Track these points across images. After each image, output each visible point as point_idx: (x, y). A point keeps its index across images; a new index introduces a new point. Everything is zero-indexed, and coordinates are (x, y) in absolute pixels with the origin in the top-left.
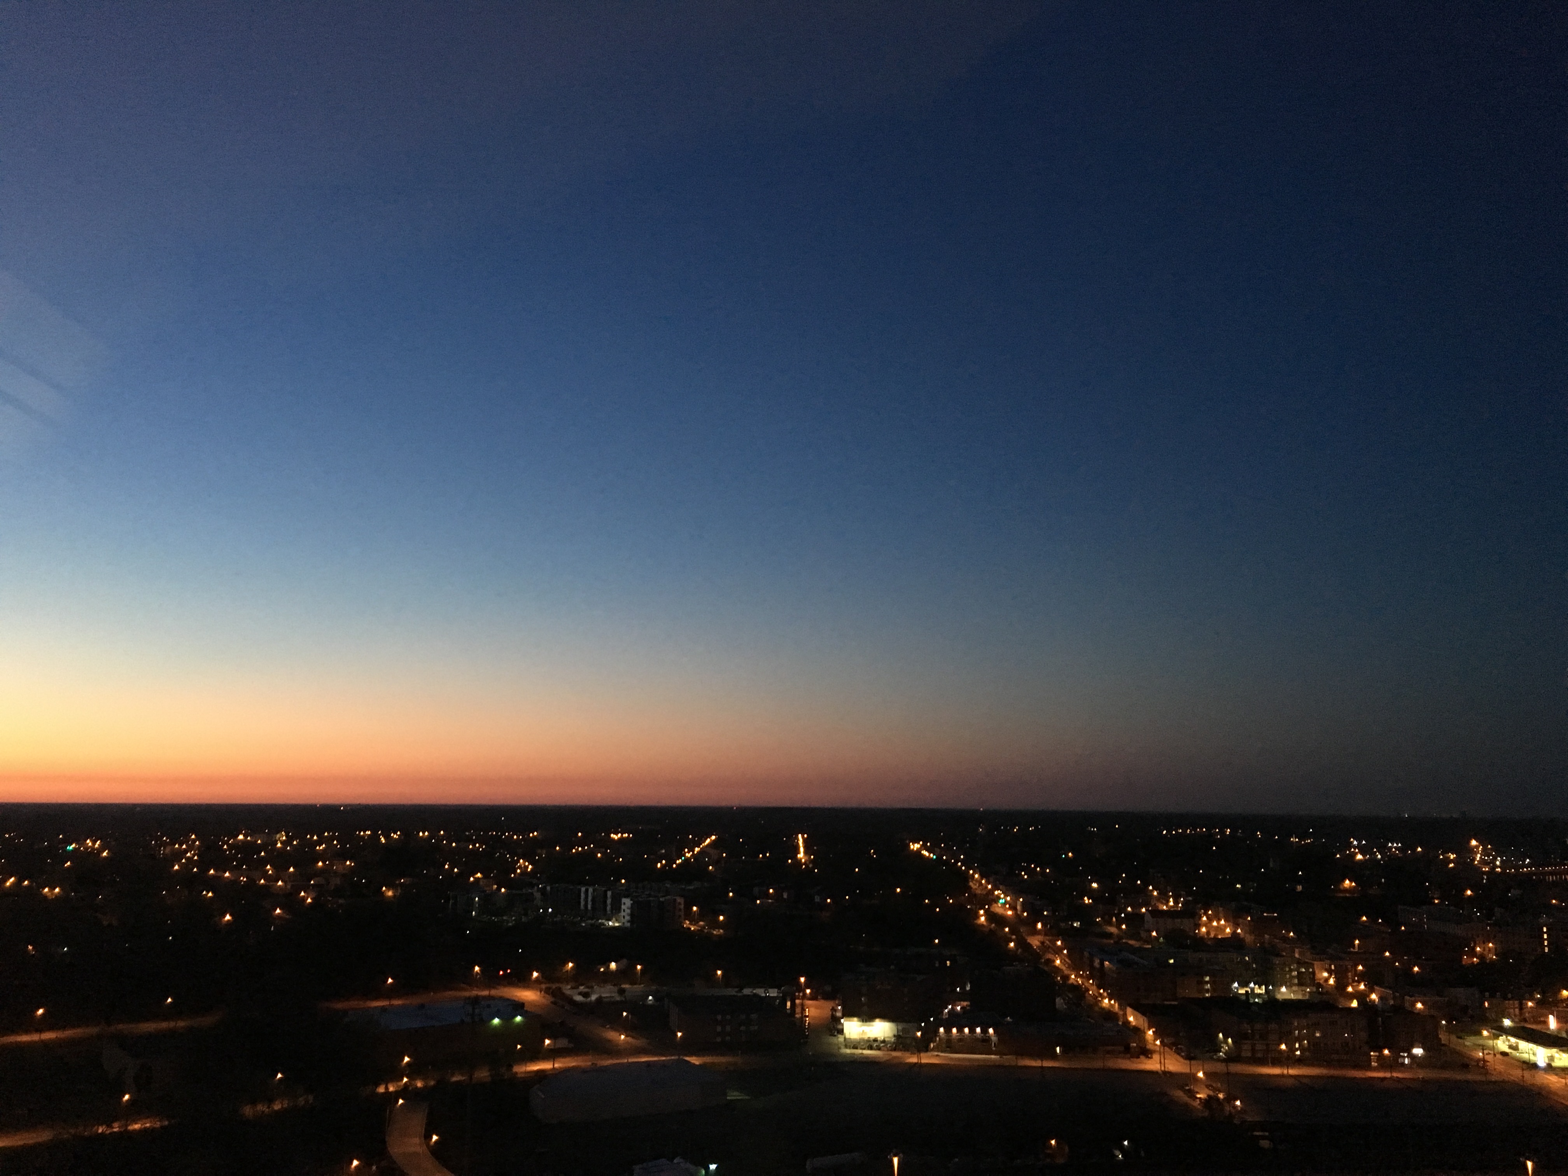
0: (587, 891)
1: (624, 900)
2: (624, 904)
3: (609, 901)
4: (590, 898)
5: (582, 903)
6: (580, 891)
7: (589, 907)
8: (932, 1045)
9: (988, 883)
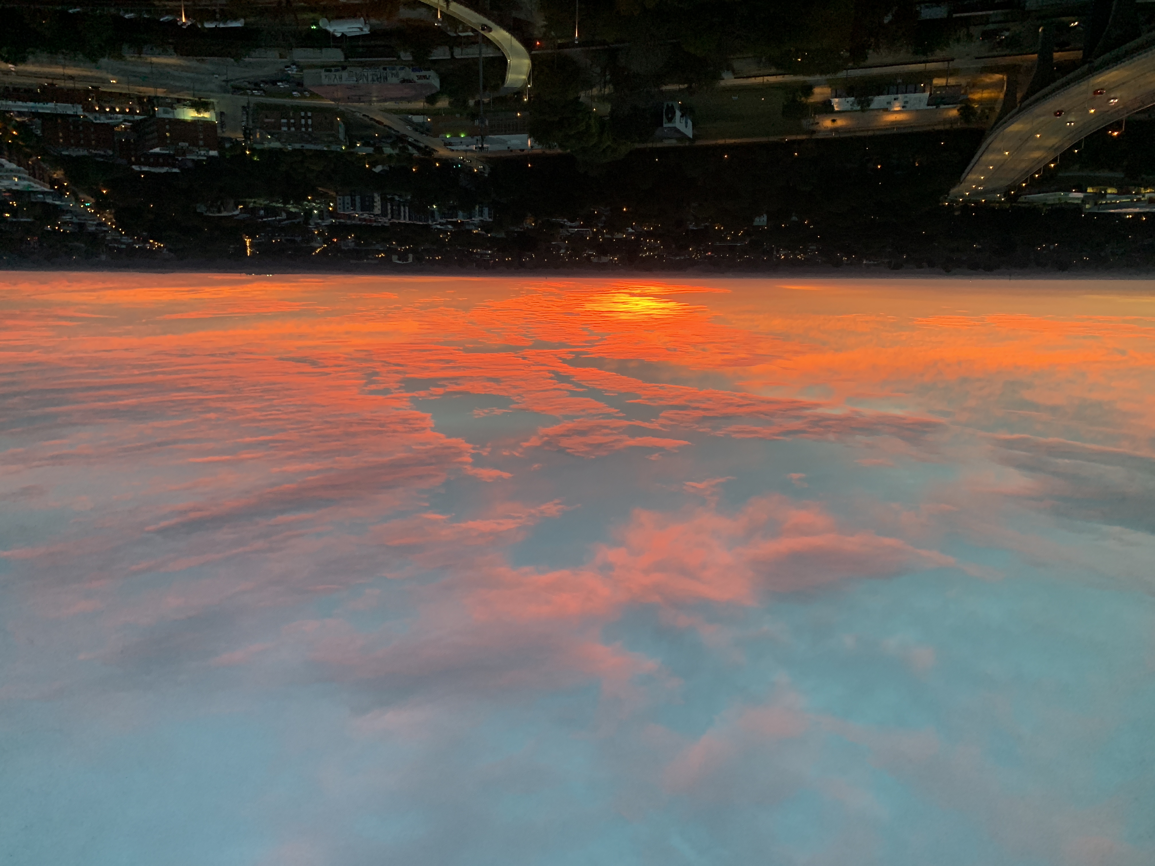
0: (405, 219)
1: (379, 212)
2: (379, 209)
3: (389, 211)
4: (402, 214)
5: (407, 211)
6: (410, 220)
7: (402, 208)
8: (145, 100)
9: (99, 218)
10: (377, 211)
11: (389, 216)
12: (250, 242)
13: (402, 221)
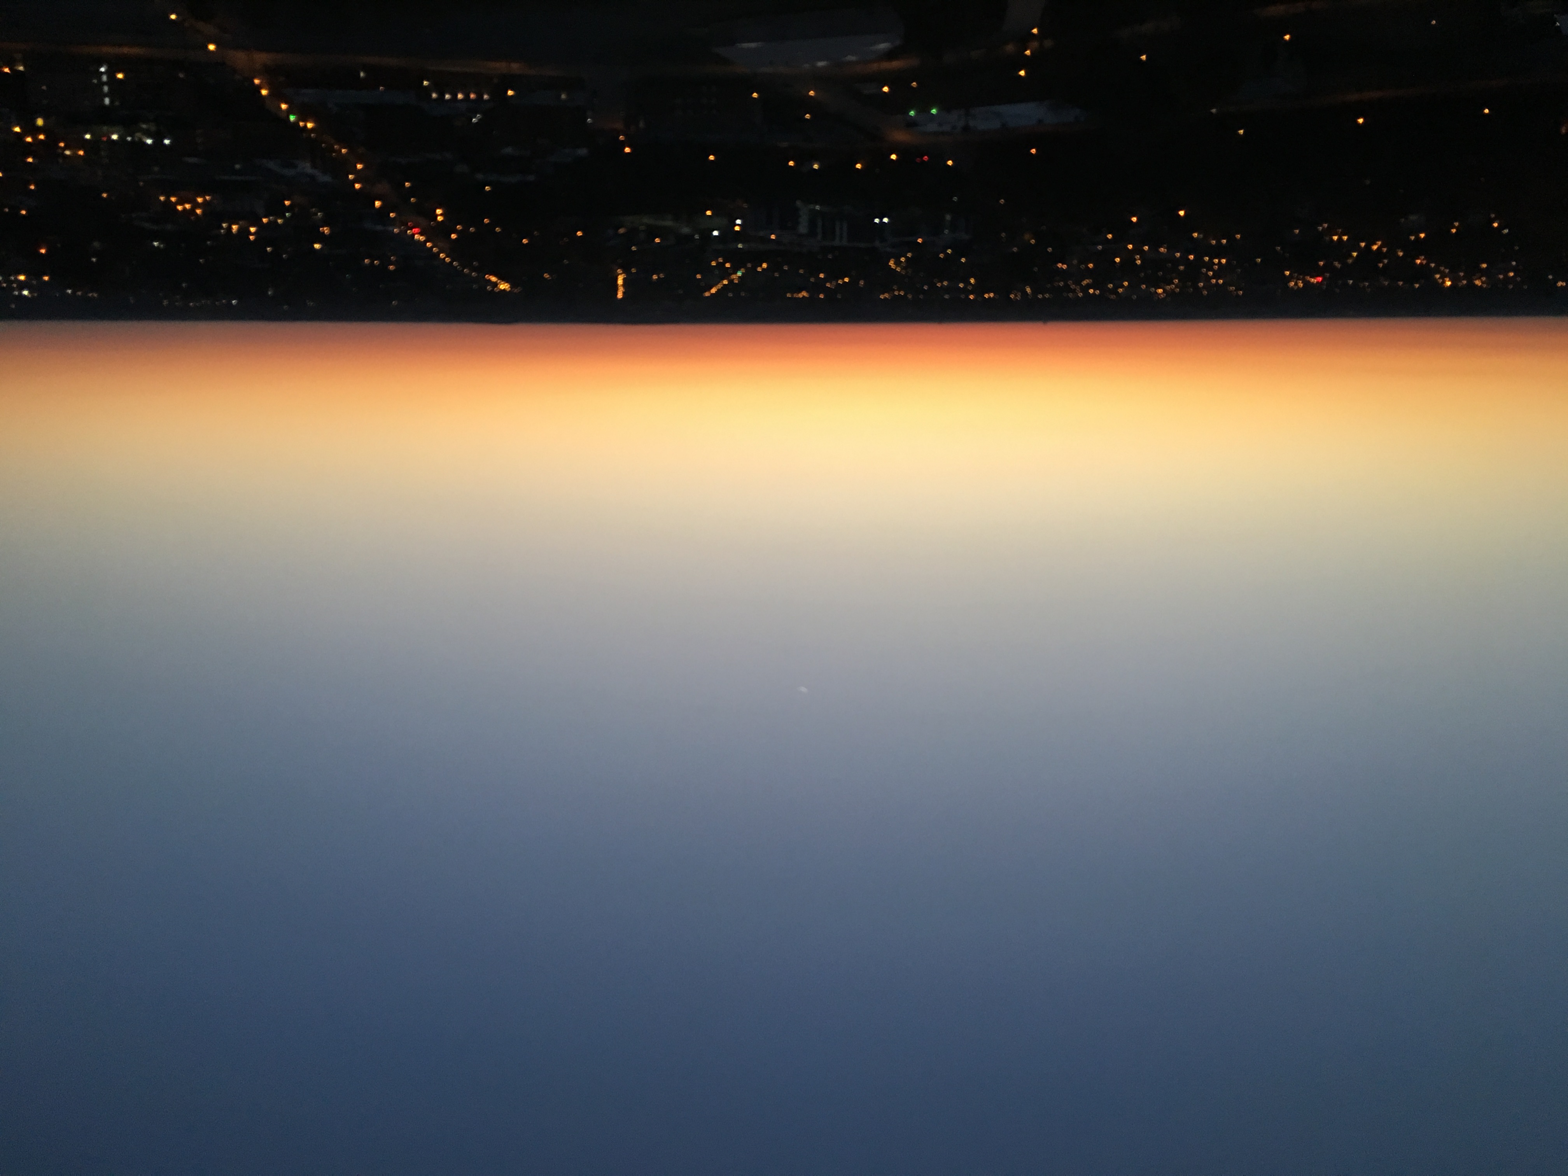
0: (841, 240)
1: (805, 232)
2: (805, 227)
3: (820, 230)
4: (838, 233)
5: (845, 228)
6: (848, 241)
7: (838, 224)
8: (497, 81)
9: (430, 249)
10: (803, 229)
11: (819, 237)
12: (624, 279)
13: (837, 243)
